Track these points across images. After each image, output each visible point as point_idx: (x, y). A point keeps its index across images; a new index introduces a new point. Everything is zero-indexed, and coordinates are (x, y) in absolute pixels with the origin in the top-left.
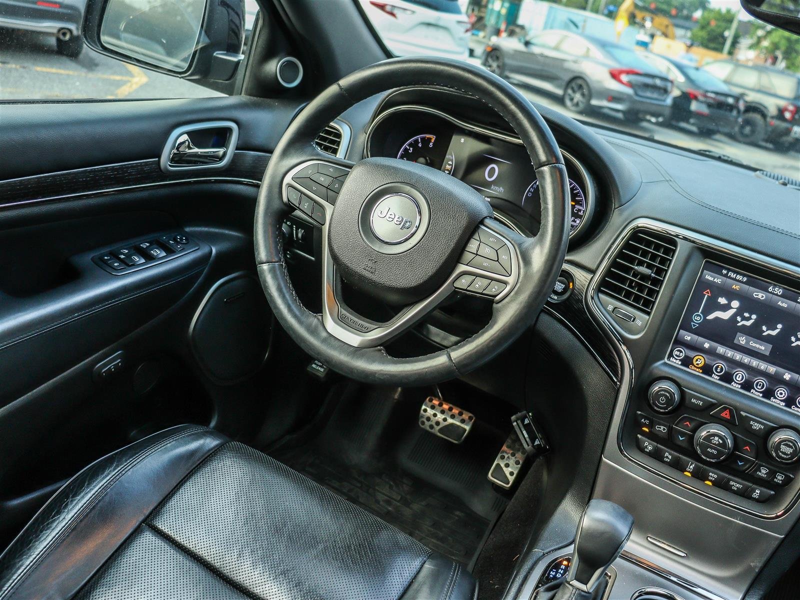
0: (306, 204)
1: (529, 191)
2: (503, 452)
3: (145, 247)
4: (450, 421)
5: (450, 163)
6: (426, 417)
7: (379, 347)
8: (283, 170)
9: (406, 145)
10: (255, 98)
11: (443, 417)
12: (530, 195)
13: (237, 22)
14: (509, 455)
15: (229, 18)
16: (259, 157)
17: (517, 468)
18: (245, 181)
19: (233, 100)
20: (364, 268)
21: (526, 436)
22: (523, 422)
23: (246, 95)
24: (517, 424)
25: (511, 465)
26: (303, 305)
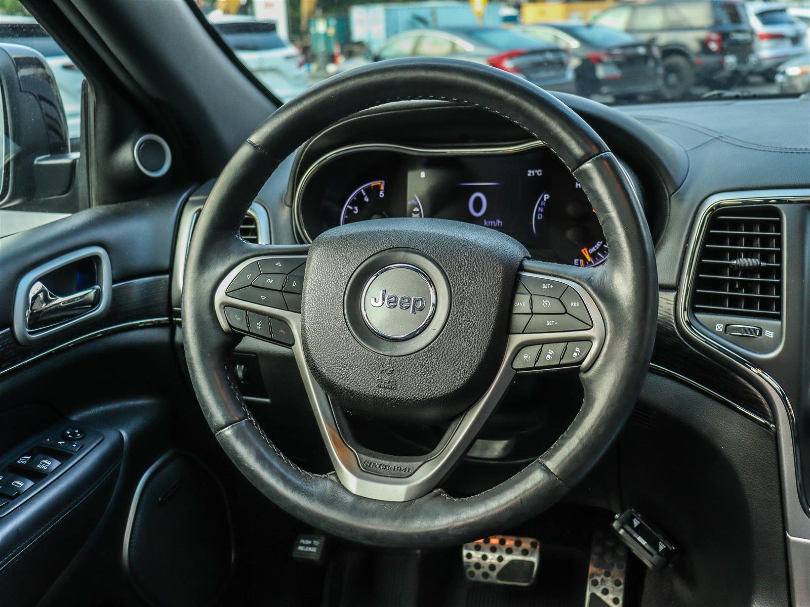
0: (259, 324)
1: (537, 213)
2: (593, 575)
3: (24, 462)
4: (508, 558)
5: (416, 209)
6: (473, 564)
7: (435, 491)
8: (209, 286)
9: (346, 205)
10: (115, 205)
11: (497, 556)
12: (540, 217)
13: (55, 115)
14: (603, 576)
15: (42, 113)
16: (148, 283)
17: (620, 590)
18: (141, 323)
19: (82, 217)
20: (378, 387)
21: (644, 543)
22: (631, 525)
23: (99, 204)
24: (625, 530)
25: (610, 589)
26: (301, 469)
